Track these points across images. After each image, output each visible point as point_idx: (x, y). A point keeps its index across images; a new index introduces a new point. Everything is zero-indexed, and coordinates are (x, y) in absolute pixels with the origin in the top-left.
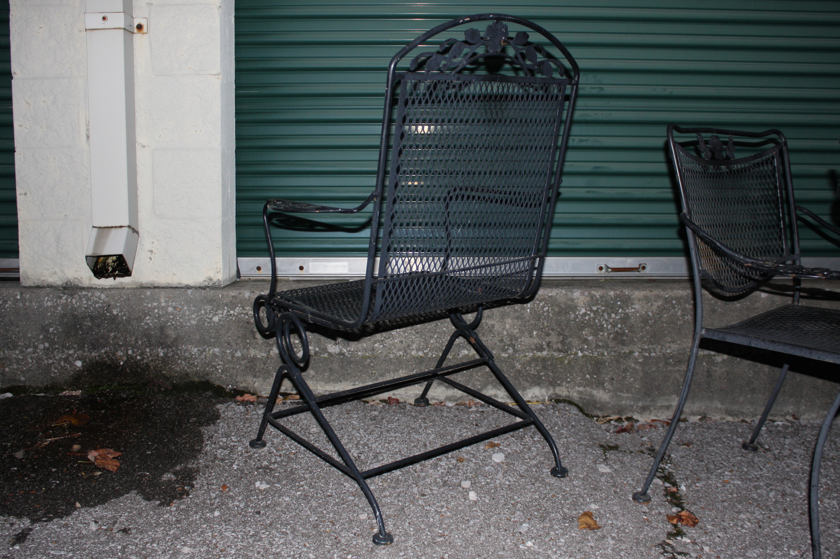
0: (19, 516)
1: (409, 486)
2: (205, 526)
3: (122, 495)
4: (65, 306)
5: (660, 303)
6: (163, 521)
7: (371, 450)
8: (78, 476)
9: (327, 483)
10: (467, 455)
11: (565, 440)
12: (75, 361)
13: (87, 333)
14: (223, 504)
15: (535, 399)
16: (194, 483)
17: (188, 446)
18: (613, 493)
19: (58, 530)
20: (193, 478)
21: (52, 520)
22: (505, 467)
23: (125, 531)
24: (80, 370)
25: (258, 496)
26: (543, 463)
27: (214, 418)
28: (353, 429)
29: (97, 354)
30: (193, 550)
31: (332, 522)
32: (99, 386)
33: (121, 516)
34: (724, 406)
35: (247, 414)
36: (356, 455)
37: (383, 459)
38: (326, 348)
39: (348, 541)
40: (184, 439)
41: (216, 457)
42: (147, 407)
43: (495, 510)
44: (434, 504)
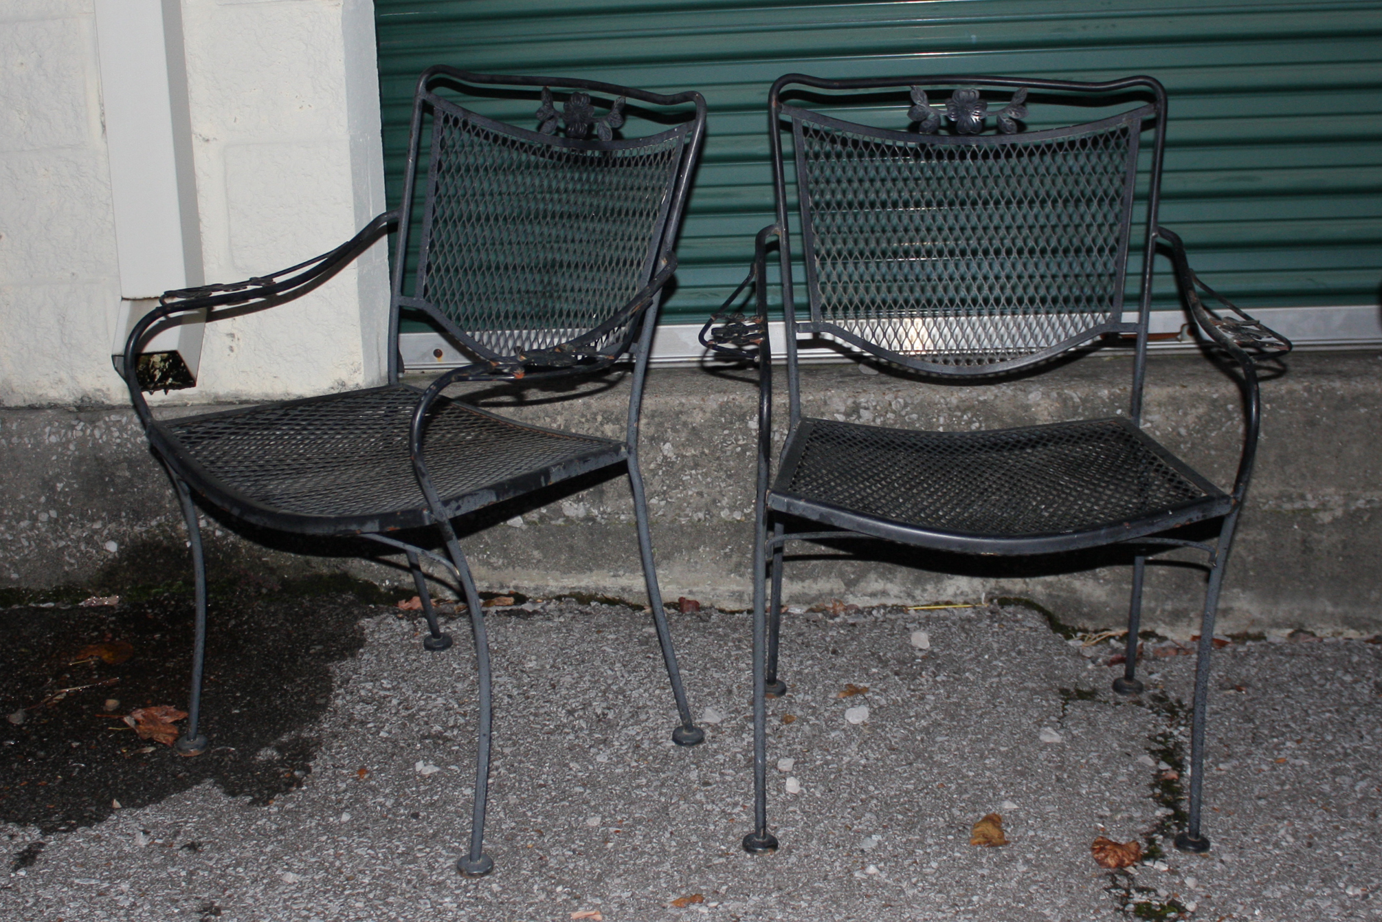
0: (23, 823)
1: (684, 768)
2: (324, 838)
3: (189, 787)
4: (81, 443)
5: (1201, 411)
6: (256, 830)
7: (629, 702)
8: (115, 755)
9: (540, 763)
10: (802, 709)
11: (996, 680)
12: (104, 542)
13: (124, 491)
14: (357, 801)
15: (960, 599)
16: (311, 764)
17: (303, 698)
18: (1053, 782)
19: (85, 846)
20: (309, 756)
21: (75, 829)
22: (866, 731)
23: (193, 847)
24: (114, 559)
25: (418, 787)
26: (940, 725)
27: (353, 645)
28: (603, 661)
29: (143, 529)
30: (302, 878)
31: (538, 831)
32: (151, 587)
33: (186, 822)
34: (1340, 610)
35: (413, 637)
36: (599, 711)
37: (648, 718)
38: (561, 509)
39: (561, 863)
40: (298, 685)
41: (351, 719)
42: (235, 626)
43: (829, 810)
44: (722, 800)
